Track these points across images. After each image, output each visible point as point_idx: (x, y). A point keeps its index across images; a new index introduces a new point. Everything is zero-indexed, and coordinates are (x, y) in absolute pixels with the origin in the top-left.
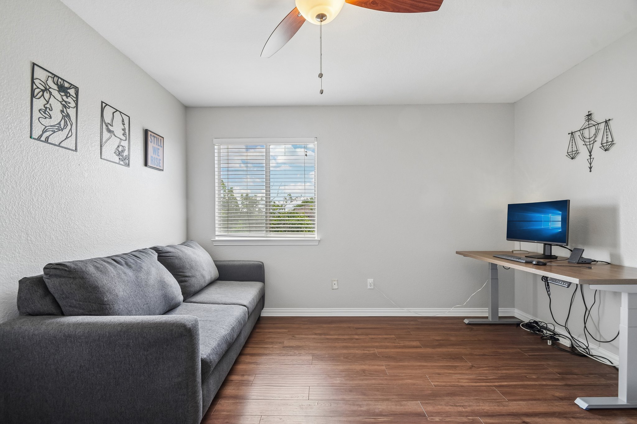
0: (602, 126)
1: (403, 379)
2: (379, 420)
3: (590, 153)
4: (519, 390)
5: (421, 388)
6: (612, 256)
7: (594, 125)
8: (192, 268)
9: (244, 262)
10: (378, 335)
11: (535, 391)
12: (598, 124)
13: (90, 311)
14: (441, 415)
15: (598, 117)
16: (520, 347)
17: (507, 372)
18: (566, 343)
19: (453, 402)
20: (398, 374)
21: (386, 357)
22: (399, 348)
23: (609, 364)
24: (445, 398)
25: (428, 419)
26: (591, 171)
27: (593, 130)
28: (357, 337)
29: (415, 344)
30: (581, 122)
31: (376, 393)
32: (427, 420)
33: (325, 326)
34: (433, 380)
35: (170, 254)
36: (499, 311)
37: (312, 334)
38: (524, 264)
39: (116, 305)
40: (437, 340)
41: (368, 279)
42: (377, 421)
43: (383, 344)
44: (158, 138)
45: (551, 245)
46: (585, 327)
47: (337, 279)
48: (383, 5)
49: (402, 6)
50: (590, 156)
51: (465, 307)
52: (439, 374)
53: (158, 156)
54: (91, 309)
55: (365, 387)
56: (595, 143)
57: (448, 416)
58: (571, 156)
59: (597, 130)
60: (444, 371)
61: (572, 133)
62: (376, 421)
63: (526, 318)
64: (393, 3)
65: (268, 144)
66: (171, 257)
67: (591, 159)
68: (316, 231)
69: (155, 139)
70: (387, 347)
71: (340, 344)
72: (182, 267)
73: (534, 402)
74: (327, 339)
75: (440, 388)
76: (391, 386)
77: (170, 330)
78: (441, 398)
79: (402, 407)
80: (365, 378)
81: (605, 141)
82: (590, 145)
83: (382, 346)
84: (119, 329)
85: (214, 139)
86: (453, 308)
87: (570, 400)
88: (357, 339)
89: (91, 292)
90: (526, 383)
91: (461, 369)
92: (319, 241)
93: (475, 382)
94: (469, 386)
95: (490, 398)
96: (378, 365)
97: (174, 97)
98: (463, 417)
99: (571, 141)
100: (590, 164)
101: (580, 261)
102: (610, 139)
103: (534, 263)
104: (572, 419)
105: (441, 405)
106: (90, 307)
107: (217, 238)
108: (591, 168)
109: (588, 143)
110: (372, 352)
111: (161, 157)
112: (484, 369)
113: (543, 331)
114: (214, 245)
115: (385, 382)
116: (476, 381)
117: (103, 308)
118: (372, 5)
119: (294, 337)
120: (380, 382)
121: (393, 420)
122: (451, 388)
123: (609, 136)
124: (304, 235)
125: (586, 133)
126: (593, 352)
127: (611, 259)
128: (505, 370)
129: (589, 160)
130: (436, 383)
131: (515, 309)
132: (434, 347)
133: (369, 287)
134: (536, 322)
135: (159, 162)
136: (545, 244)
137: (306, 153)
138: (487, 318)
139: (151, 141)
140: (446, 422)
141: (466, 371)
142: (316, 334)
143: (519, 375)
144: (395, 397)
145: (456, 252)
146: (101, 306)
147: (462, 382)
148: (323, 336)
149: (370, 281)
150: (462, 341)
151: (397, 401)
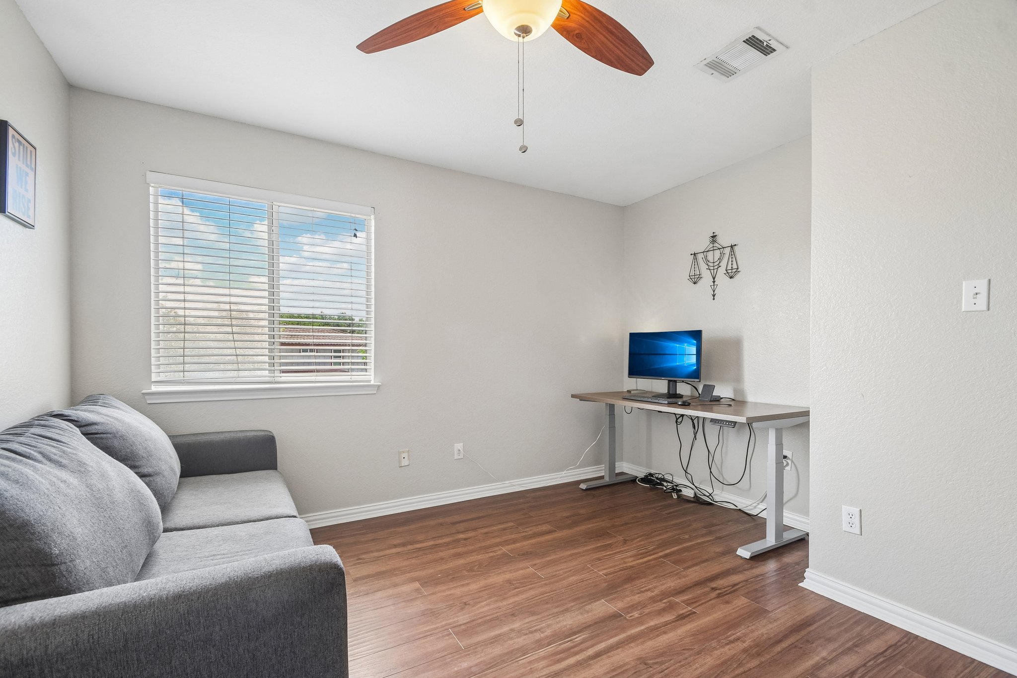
0: (727, 251)
1: (564, 579)
2: (576, 641)
3: (714, 279)
4: (684, 555)
5: (593, 582)
6: (736, 391)
7: (719, 249)
8: (151, 456)
9: (232, 435)
10: (490, 526)
11: (697, 552)
12: (723, 248)
13: (24, 590)
14: (636, 608)
15: (724, 241)
16: (653, 506)
17: (661, 537)
18: (688, 493)
19: (637, 589)
20: (554, 574)
21: (523, 554)
22: (531, 537)
23: (733, 507)
24: (626, 586)
25: (628, 618)
26: (714, 299)
27: (717, 253)
28: (462, 536)
29: (545, 527)
30: (705, 243)
31: (546, 606)
32: (627, 620)
33: (400, 529)
34: (599, 569)
35: (96, 427)
36: (616, 466)
37: (390, 548)
38: (666, 405)
39: (78, 561)
40: (567, 517)
41: (455, 445)
42: (577, 643)
43: (505, 538)
44: (27, 147)
45: (675, 381)
46: (711, 472)
47: (407, 450)
48: (588, 44)
49: (608, 55)
50: (714, 282)
51: (579, 467)
52: (599, 559)
53: (27, 190)
54: (25, 581)
55: (527, 604)
56: (719, 268)
57: (643, 607)
58: (693, 280)
59: (722, 254)
60: (602, 554)
61: (695, 254)
62: (575, 643)
63: (639, 472)
64: (600, 46)
65: (275, 203)
66: (102, 435)
67: (714, 285)
68: (373, 370)
69: (21, 147)
70: (514, 541)
71: (446, 552)
72: (130, 455)
73: (705, 564)
74: (420, 549)
75: (611, 576)
76: (558, 591)
77: (308, 582)
78: (622, 588)
79: (590, 614)
80: (519, 591)
81: (730, 267)
82: (714, 269)
83: (506, 541)
84: (182, 608)
85: (148, 173)
86: (565, 472)
87: (730, 553)
88: (465, 539)
89: (16, 539)
90: (685, 545)
91: (617, 546)
92: (379, 386)
93: (641, 558)
94: (638, 564)
95: (666, 572)
96: (522, 569)
97: (51, 56)
98: (658, 602)
99: (694, 263)
100: (714, 291)
101: (712, 400)
102: (735, 266)
103: (680, 403)
104: (745, 572)
105: (627, 596)
106: (22, 578)
107: (154, 388)
108: (714, 296)
109: (712, 268)
110: (499, 552)
111: (30, 195)
112: (638, 540)
113: (663, 484)
114: (148, 402)
115: (547, 589)
116: (640, 556)
117: (54, 575)
118: (575, 37)
119: (360, 559)
120: (541, 590)
121: (592, 634)
122: (623, 572)
123: (734, 262)
124: (350, 377)
125: (710, 255)
126: (717, 498)
127: (735, 395)
128: (657, 536)
129: (713, 287)
130: (604, 572)
131: (624, 463)
132: (569, 527)
133: (456, 457)
134: (651, 475)
135: (28, 206)
136: (669, 381)
137: (355, 232)
138: (602, 477)
139: (13, 151)
140: (646, 614)
141: (623, 548)
142: (395, 546)
143: (673, 538)
144: (573, 604)
145: (572, 395)
146: (49, 569)
147: (628, 562)
148: (410, 547)
149: (459, 446)
150: (594, 512)
151: (580, 609)
